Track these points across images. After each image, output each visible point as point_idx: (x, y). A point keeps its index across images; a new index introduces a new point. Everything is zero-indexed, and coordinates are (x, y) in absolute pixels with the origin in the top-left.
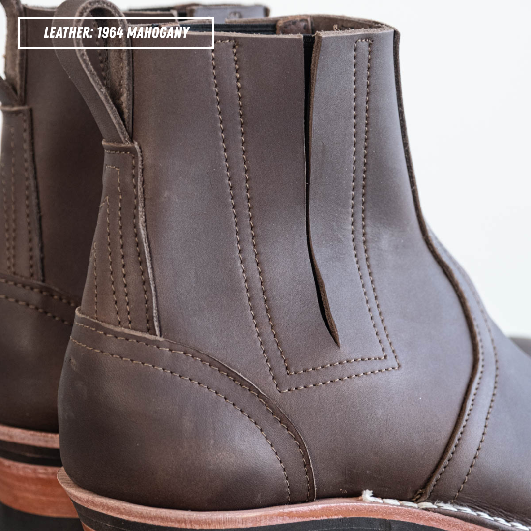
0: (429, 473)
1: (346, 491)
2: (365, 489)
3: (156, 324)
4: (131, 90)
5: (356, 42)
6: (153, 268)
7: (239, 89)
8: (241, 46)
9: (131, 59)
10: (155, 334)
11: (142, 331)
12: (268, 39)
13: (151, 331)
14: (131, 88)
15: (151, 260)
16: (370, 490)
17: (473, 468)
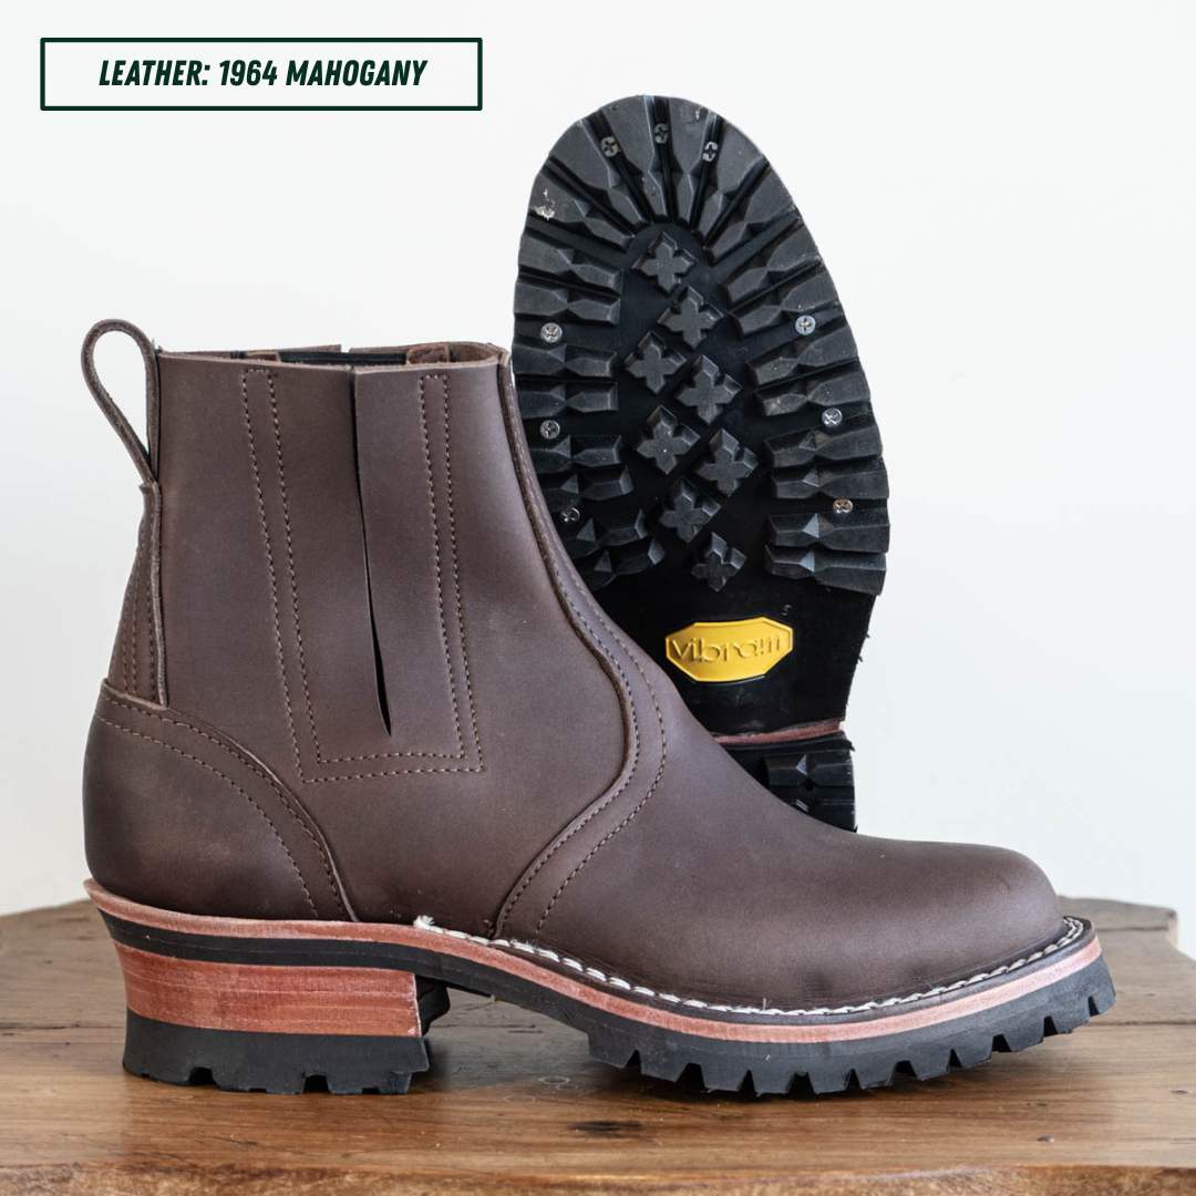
0: (499, 901)
1: (399, 916)
2: (422, 915)
3: (161, 691)
4: (157, 423)
5: (422, 379)
6: (163, 626)
7: (276, 426)
8: (276, 375)
9: (158, 389)
10: (159, 703)
11: (145, 699)
12: (311, 371)
13: (155, 699)
14: (157, 420)
15: (162, 617)
16: (429, 916)
17: (557, 900)
